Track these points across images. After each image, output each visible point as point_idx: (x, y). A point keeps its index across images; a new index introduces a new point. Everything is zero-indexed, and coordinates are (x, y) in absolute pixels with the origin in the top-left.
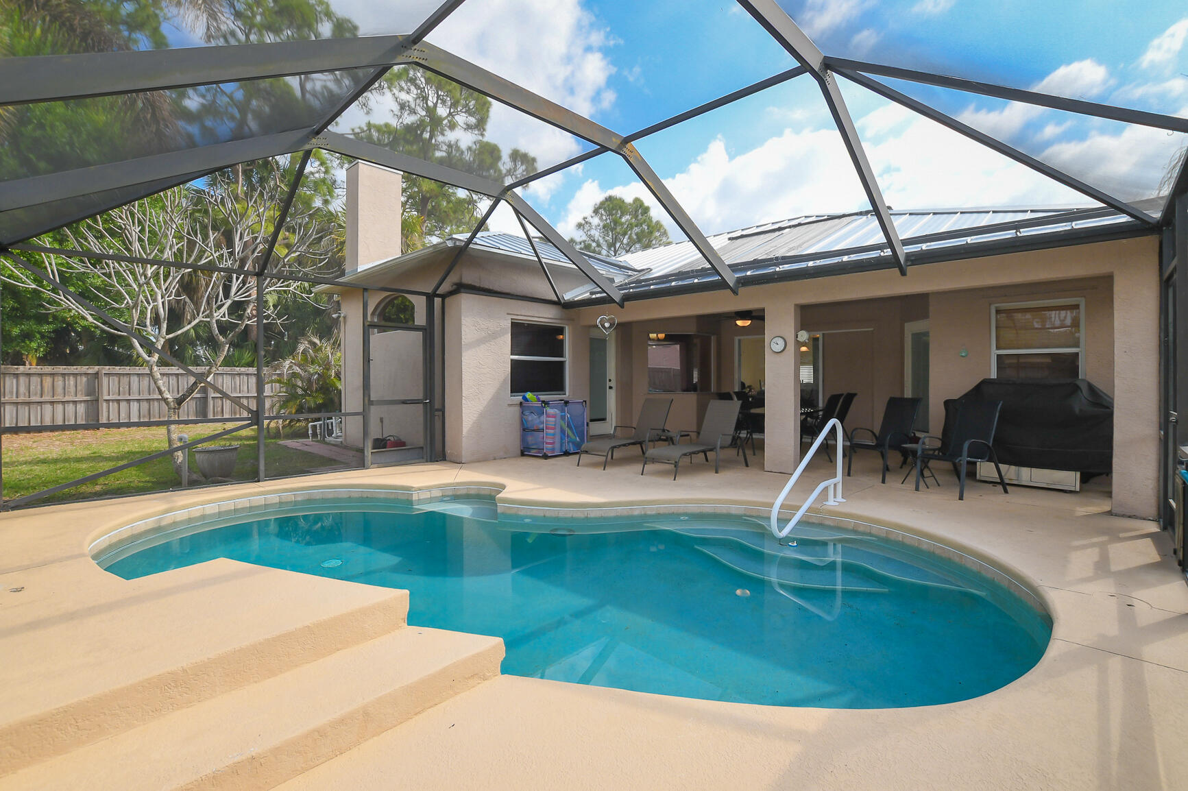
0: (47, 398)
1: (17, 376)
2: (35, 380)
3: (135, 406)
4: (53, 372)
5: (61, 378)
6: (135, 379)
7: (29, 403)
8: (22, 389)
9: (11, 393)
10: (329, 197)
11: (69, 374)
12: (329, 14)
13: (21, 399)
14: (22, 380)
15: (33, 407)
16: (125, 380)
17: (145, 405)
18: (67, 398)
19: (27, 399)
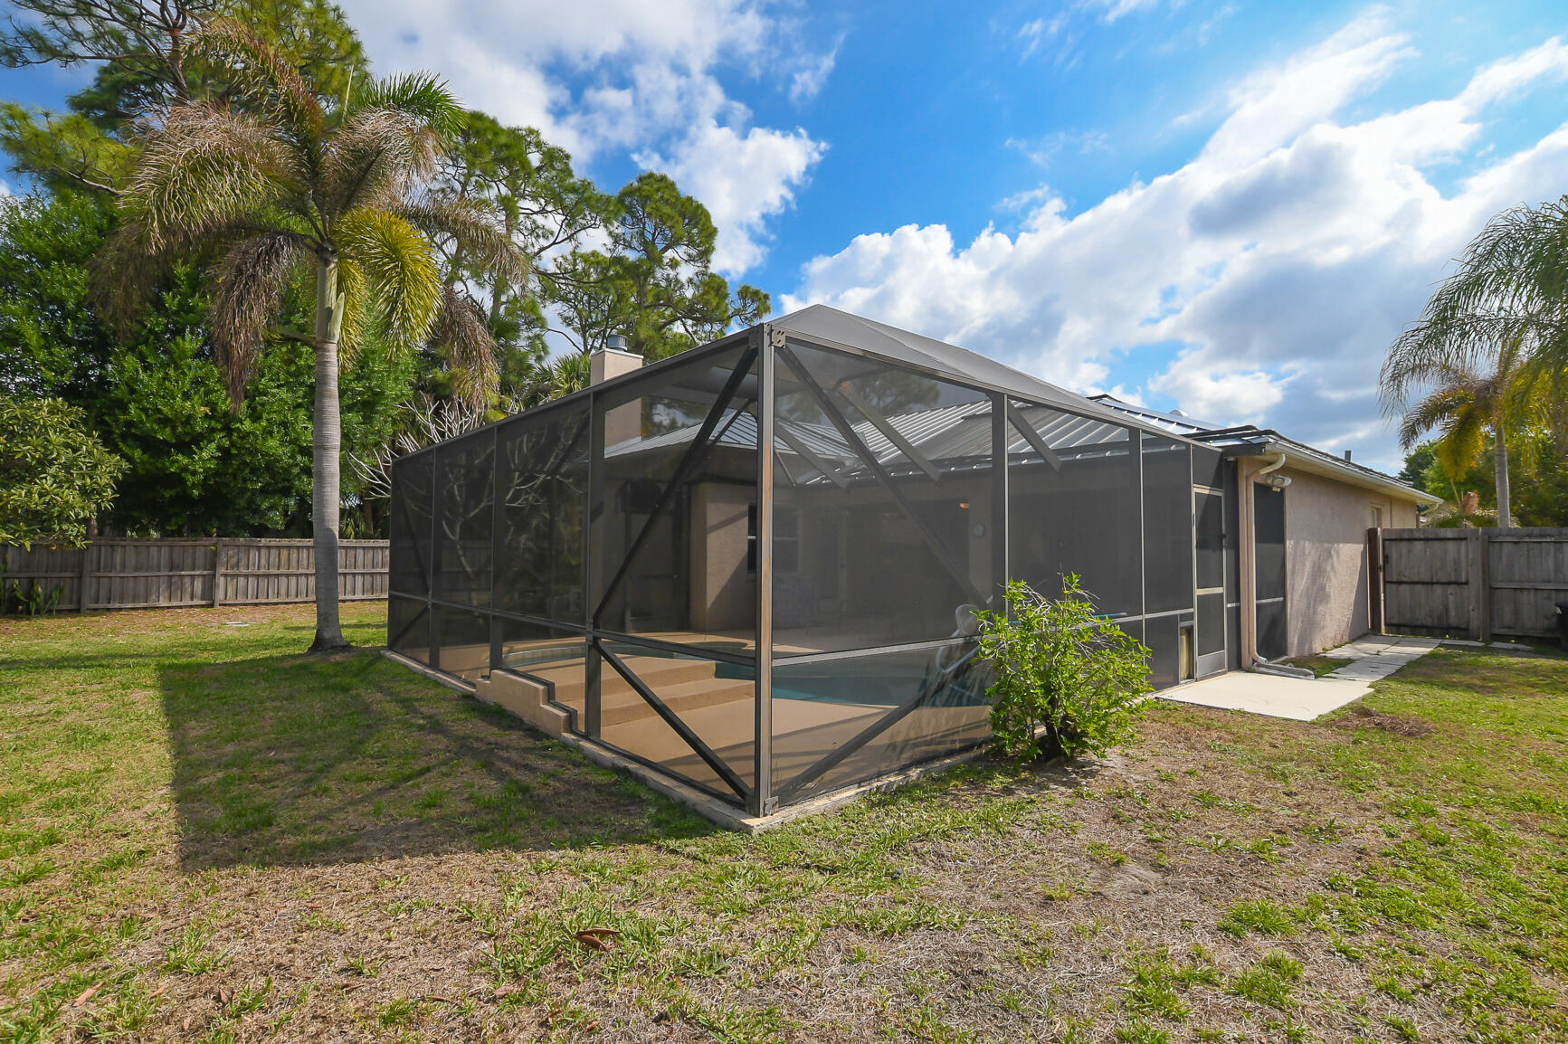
0: (283, 571)
1: (259, 548)
2: (274, 552)
3: (359, 579)
4: (289, 544)
5: (295, 551)
6: (360, 552)
7: (268, 576)
8: (263, 562)
9: (254, 565)
10: (542, 354)
11: (303, 547)
12: (539, 145)
13: (262, 571)
14: (263, 552)
15: (271, 579)
16: (351, 553)
17: (368, 579)
18: (300, 571)
19: (267, 572)
